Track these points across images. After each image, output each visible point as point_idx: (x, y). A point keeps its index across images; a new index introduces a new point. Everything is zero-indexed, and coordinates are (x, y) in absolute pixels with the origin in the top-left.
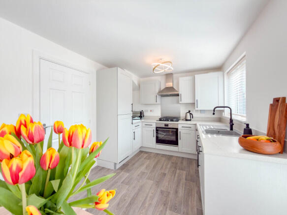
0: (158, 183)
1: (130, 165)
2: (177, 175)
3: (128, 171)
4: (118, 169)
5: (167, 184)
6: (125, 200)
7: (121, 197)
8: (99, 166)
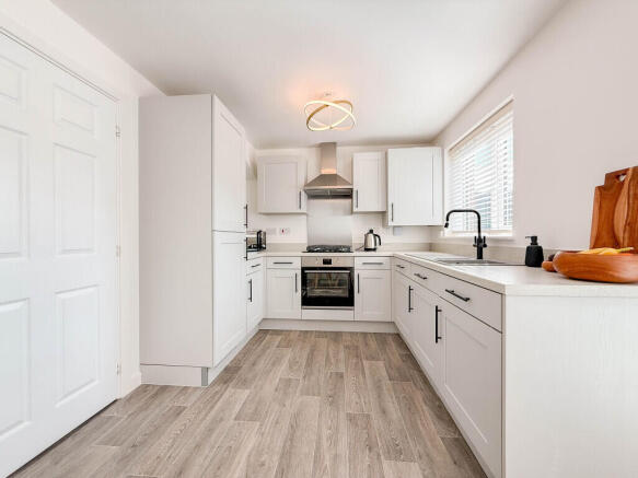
0: (333, 400)
1: (245, 367)
2: (367, 372)
3: (244, 383)
4: (214, 383)
5: (354, 396)
6: (263, 465)
7: (248, 461)
8: (148, 386)
